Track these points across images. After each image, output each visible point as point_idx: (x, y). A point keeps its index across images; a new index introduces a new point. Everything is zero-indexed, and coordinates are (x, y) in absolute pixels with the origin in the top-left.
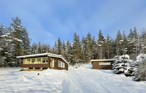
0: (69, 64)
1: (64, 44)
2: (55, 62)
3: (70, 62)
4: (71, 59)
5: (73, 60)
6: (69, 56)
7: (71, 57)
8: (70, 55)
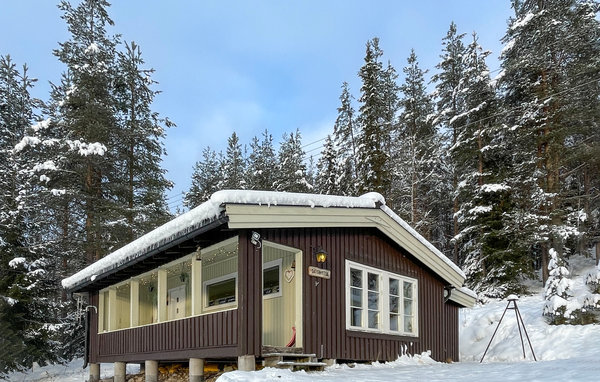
0: (473, 279)
1: (413, 91)
2: (308, 280)
3: (473, 264)
4: (493, 221)
5: (506, 229)
6: (466, 195)
7: (487, 198)
8: (481, 181)
